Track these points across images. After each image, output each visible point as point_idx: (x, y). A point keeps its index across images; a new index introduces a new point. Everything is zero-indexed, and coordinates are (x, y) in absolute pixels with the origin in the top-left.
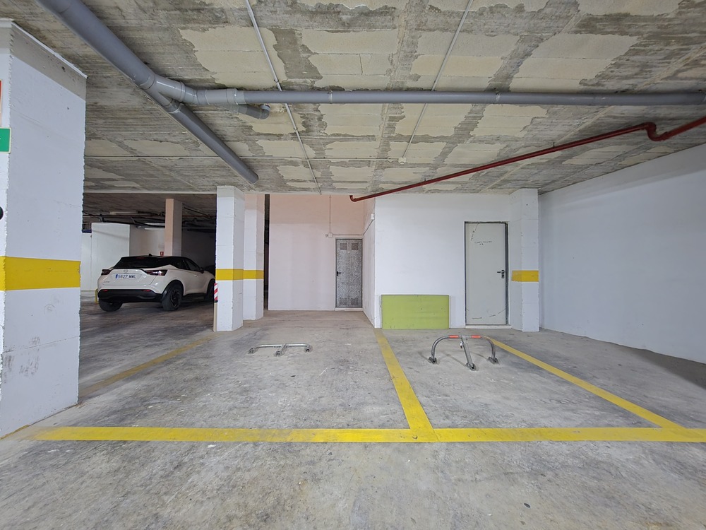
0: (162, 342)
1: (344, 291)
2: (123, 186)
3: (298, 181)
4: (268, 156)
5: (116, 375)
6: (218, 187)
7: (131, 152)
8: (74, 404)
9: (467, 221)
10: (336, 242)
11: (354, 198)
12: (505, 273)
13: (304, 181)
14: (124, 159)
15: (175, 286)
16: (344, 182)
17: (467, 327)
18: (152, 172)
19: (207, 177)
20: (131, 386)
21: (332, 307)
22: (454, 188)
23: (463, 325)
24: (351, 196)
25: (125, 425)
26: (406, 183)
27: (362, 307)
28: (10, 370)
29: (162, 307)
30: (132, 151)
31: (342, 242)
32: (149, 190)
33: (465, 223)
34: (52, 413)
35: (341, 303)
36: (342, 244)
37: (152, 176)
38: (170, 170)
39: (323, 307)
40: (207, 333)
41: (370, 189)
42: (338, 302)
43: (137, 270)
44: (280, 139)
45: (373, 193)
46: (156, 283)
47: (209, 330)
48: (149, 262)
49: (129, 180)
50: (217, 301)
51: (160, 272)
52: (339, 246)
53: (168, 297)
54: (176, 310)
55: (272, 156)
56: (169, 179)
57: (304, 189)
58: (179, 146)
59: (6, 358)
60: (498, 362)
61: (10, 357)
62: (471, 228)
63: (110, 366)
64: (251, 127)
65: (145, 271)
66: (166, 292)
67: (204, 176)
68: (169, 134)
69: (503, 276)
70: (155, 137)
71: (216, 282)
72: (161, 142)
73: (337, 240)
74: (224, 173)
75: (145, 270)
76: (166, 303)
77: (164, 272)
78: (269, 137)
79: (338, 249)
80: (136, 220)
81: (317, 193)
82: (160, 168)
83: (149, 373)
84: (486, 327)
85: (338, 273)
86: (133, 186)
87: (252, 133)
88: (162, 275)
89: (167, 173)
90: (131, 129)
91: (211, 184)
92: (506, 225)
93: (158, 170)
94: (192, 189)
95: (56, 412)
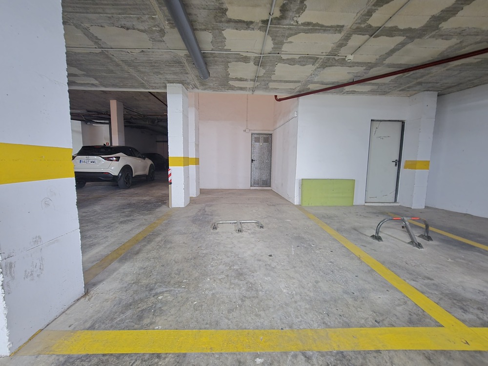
0: (132, 218)
1: (257, 175)
2: (83, 82)
3: (241, 80)
4: (226, 50)
5: (108, 256)
6: (168, 85)
7: (96, 43)
8: (81, 295)
9: (372, 119)
10: (252, 137)
11: (278, 98)
12: (398, 163)
13: (246, 80)
14: (88, 51)
15: (126, 169)
16: (281, 81)
17: (366, 204)
18: (111, 68)
19: (161, 74)
20: (128, 269)
21: (248, 186)
22: (369, 90)
23: (363, 203)
24: (276, 96)
25: (146, 327)
26: (333, 83)
27: (270, 186)
28: (13, 278)
29: (118, 185)
30: (96, 40)
31: (256, 136)
32: (105, 87)
33: (372, 120)
34: (63, 310)
35: (254, 183)
36: (256, 138)
37: (112, 72)
38: (129, 65)
39: (241, 186)
40: (163, 209)
41: (298, 89)
42: (252, 183)
43: (95, 157)
44: (248, 28)
45: (298, 93)
46: (113, 167)
47: (164, 206)
48: (106, 151)
49: (90, 76)
50: (171, 183)
51: (114, 159)
52: (253, 139)
53: (122, 179)
54: (129, 188)
55: (229, 50)
56: (126, 75)
57: (241, 89)
58: (145, 36)
59: (6, 266)
60: (432, 240)
61: (11, 263)
62: (376, 124)
63: (99, 244)
64: (226, 10)
65: (103, 158)
66: (120, 174)
67: (159, 73)
68: (138, 18)
69: (396, 164)
70: (123, 22)
71: (170, 167)
72: (128, 29)
73: (252, 134)
74: (177, 70)
75: (103, 156)
76: (121, 182)
77: (118, 159)
78: (239, 25)
79: (253, 142)
80: (85, 117)
81: (251, 93)
82: (121, 63)
83: (137, 253)
84: (381, 204)
85: (252, 160)
86: (91, 82)
87: (223, 20)
88: (116, 160)
89: (126, 68)
90: (100, 11)
91: (163, 81)
92: (403, 123)
93: (118, 65)
94: (144, 87)
95: (66, 307)
